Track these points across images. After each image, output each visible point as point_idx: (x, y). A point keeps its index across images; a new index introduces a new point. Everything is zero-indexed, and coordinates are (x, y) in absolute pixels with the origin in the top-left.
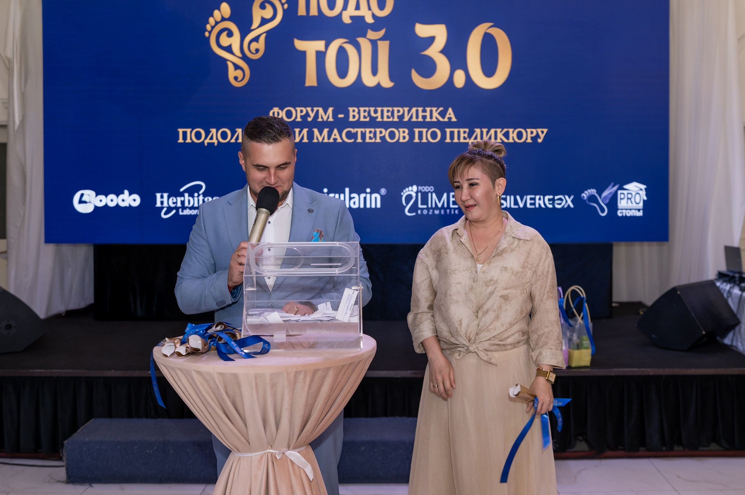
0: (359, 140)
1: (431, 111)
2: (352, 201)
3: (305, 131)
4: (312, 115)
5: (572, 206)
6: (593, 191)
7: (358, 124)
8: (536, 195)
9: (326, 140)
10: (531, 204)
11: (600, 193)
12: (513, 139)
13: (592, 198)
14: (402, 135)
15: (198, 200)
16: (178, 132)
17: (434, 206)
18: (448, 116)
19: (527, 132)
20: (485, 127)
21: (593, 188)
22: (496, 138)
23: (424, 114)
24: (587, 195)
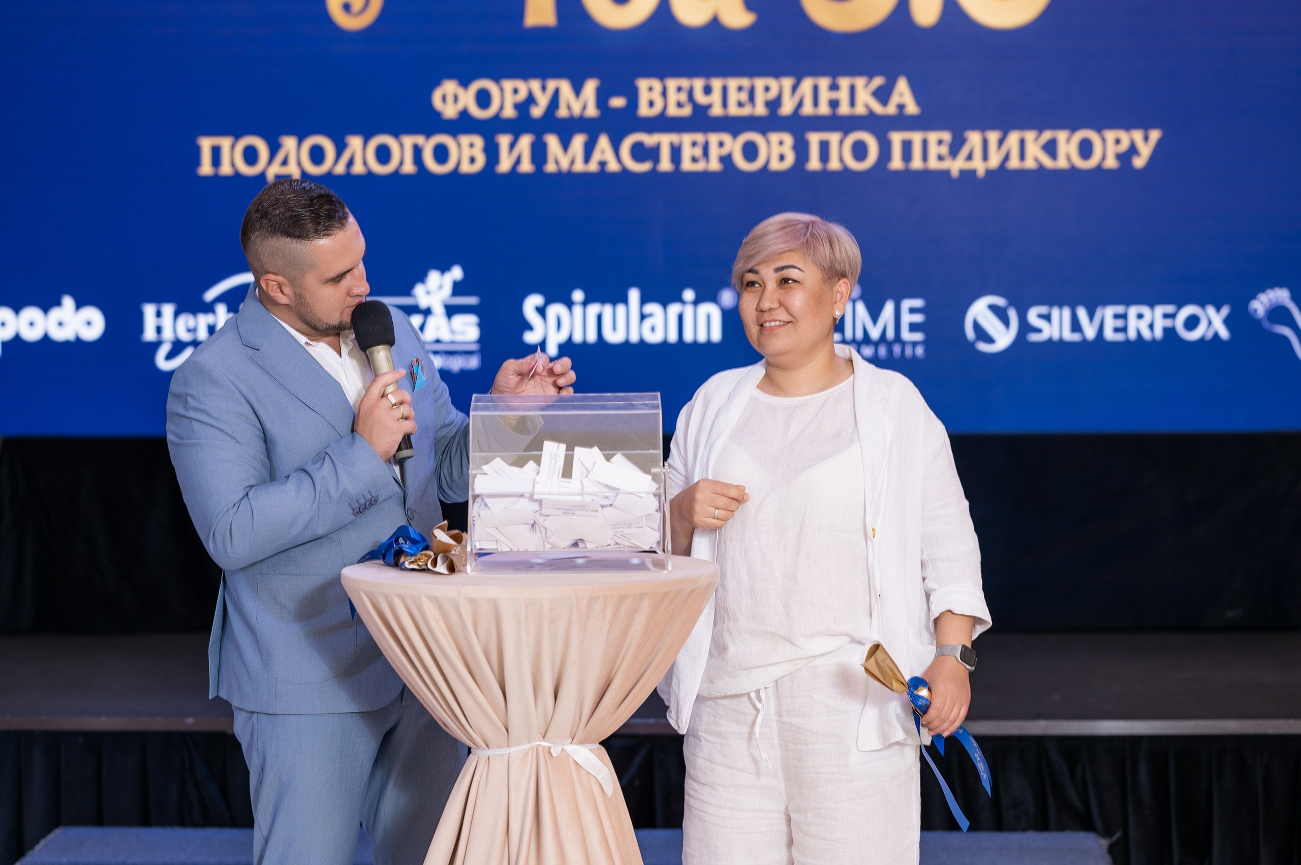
0: (665, 165)
1: (852, 89)
2: (648, 323)
3: (525, 142)
4: (543, 101)
5: (1224, 334)
6: (1281, 295)
7: (662, 123)
8: (1128, 303)
9: (579, 167)
10: (1117, 330)
12: (1069, 158)
13: (1279, 314)
14: (776, 150)
16: (197, 150)
17: (859, 335)
18: (895, 100)
19: (1104, 140)
20: (993, 128)
21: (1281, 285)
22: (1022, 157)
23: (834, 95)
24: (1264, 306)
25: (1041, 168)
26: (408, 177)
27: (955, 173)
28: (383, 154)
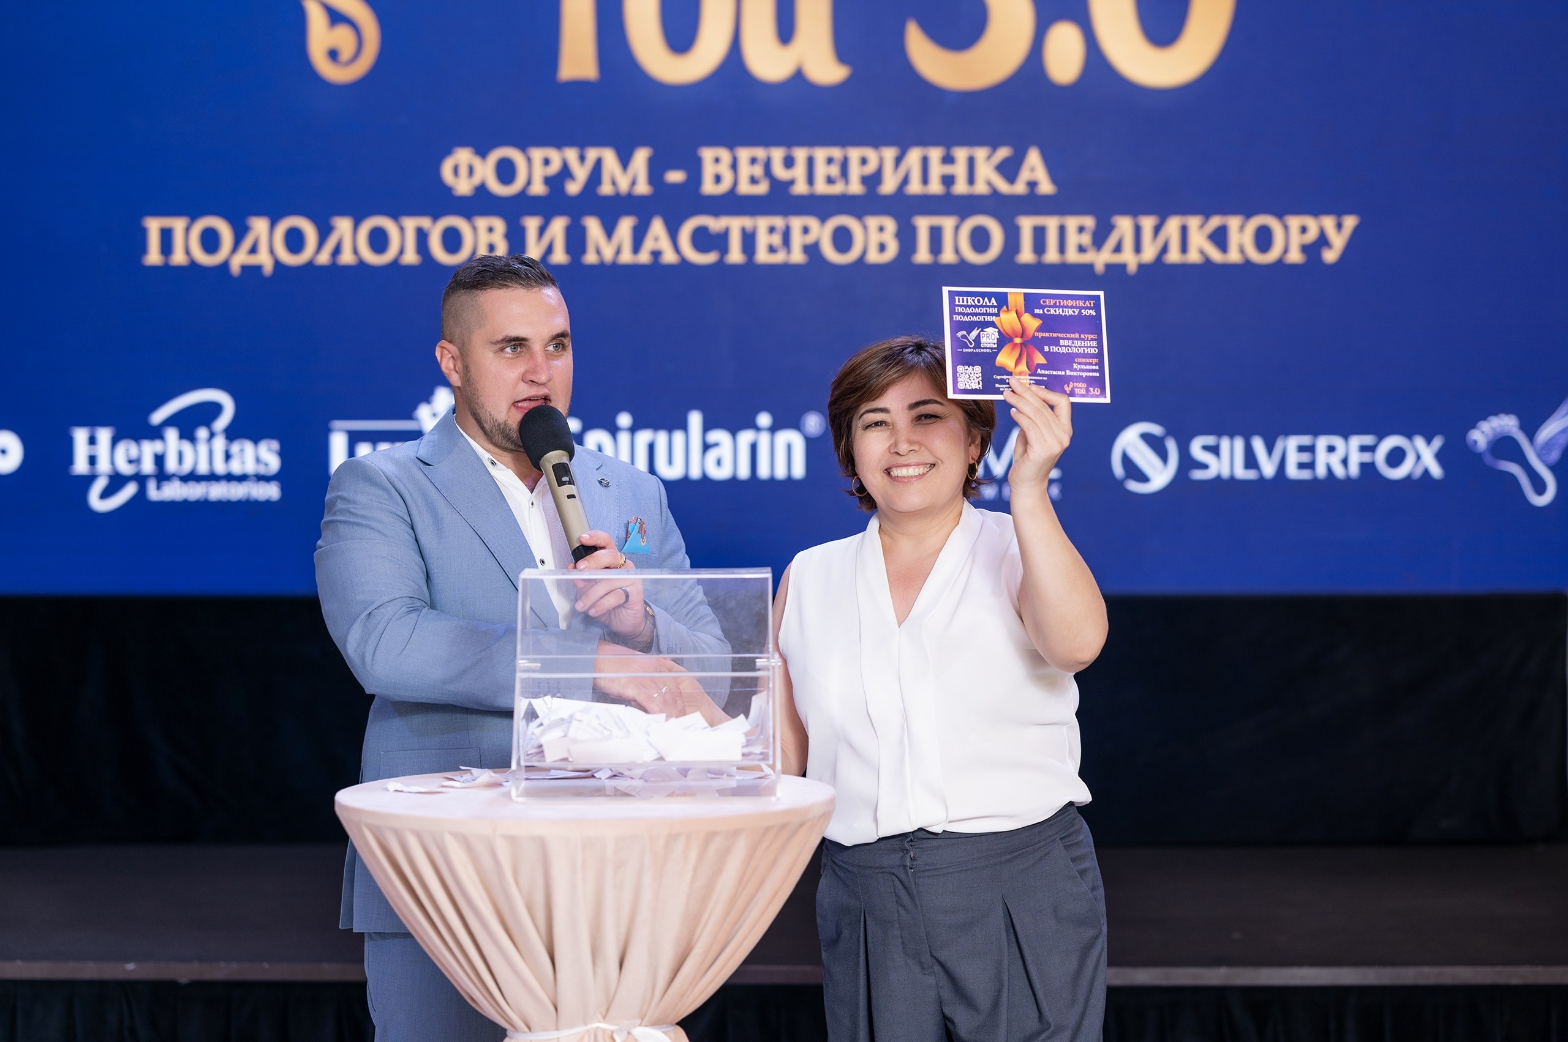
0: (735, 256)
1: (971, 162)
2: (712, 455)
3: (558, 226)
4: (581, 174)
5: (1436, 471)
6: (1507, 423)
7: (732, 203)
8: (1316, 433)
9: (626, 257)
10: (1301, 466)
11: (1530, 429)
12: (1242, 251)
13: (1505, 447)
14: (875, 238)
15: (211, 453)
16: (143, 233)
18: (1025, 175)
19: (1286, 228)
20: (1147, 212)
21: (1507, 412)
22: (1184, 248)
23: (948, 169)
24: (1486, 436)
25: (1208, 262)
26: (410, 268)
27: (1099, 268)
28: (379, 240)
